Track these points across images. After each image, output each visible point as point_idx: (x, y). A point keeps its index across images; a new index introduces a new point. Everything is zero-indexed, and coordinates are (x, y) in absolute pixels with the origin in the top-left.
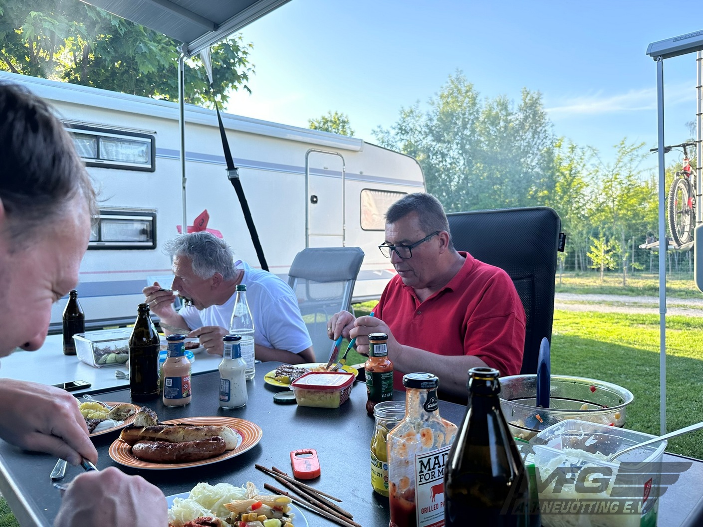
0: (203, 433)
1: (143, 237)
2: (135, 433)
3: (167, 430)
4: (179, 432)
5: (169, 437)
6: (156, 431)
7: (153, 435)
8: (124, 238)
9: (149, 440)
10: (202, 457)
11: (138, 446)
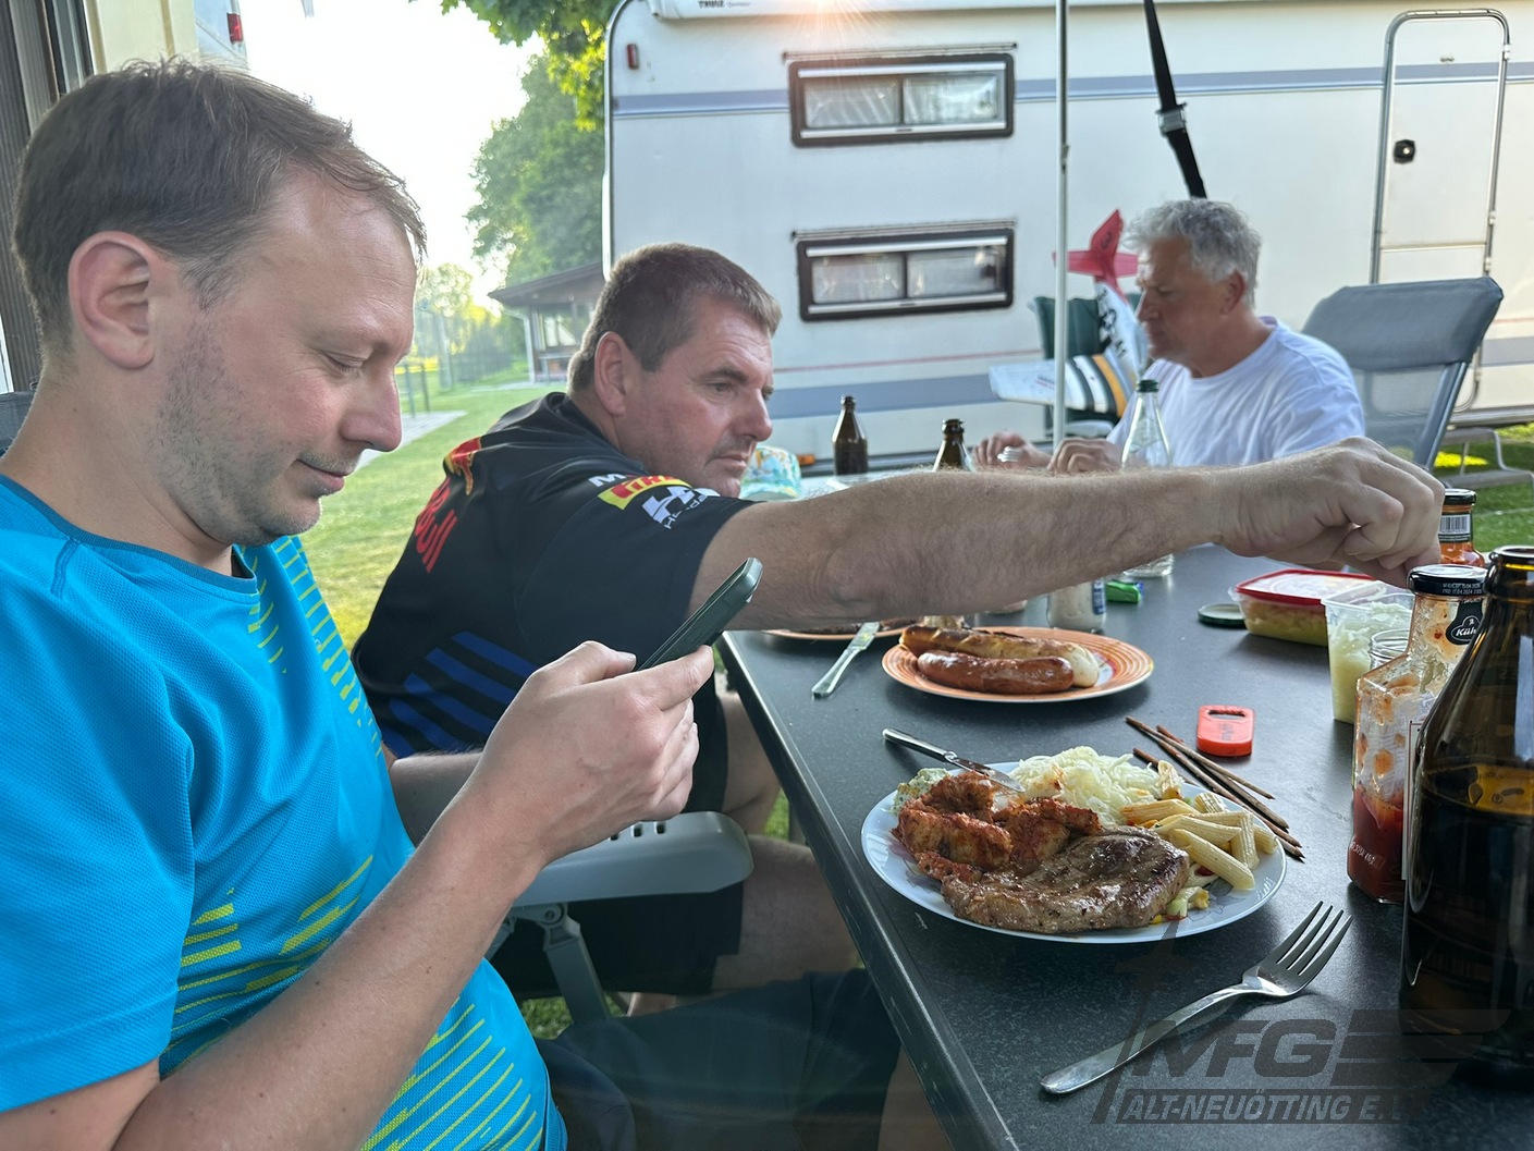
0: (1036, 651)
1: (988, 284)
2: (924, 637)
3: (974, 639)
4: (994, 643)
5: (976, 650)
6: (957, 638)
7: (952, 645)
8: (950, 288)
9: (943, 650)
10: (1029, 689)
11: (928, 658)
